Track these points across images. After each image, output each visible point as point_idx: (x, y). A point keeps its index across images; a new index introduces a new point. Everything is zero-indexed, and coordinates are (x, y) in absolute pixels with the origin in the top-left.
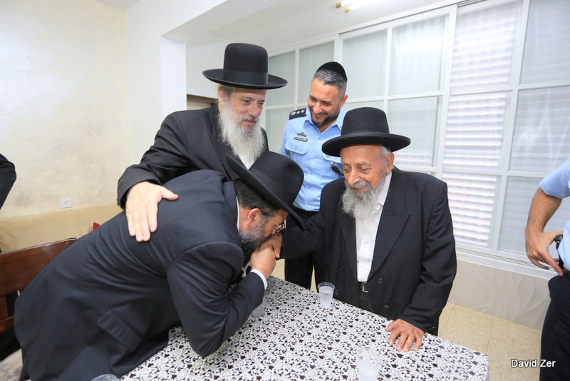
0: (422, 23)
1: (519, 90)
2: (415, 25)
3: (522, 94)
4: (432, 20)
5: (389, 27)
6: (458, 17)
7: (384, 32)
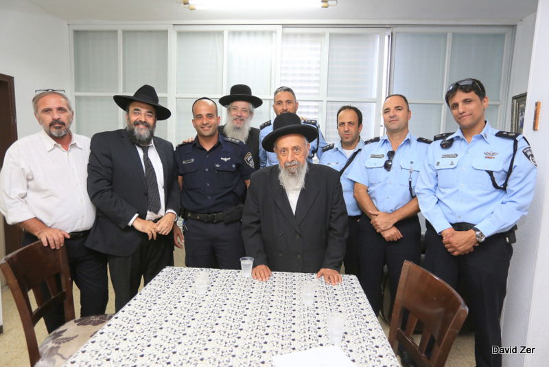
0: (255, 33)
1: (327, 101)
2: (248, 33)
3: (329, 104)
4: (263, 33)
5: (226, 29)
6: (283, 34)
7: (221, 33)
